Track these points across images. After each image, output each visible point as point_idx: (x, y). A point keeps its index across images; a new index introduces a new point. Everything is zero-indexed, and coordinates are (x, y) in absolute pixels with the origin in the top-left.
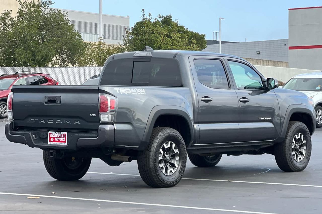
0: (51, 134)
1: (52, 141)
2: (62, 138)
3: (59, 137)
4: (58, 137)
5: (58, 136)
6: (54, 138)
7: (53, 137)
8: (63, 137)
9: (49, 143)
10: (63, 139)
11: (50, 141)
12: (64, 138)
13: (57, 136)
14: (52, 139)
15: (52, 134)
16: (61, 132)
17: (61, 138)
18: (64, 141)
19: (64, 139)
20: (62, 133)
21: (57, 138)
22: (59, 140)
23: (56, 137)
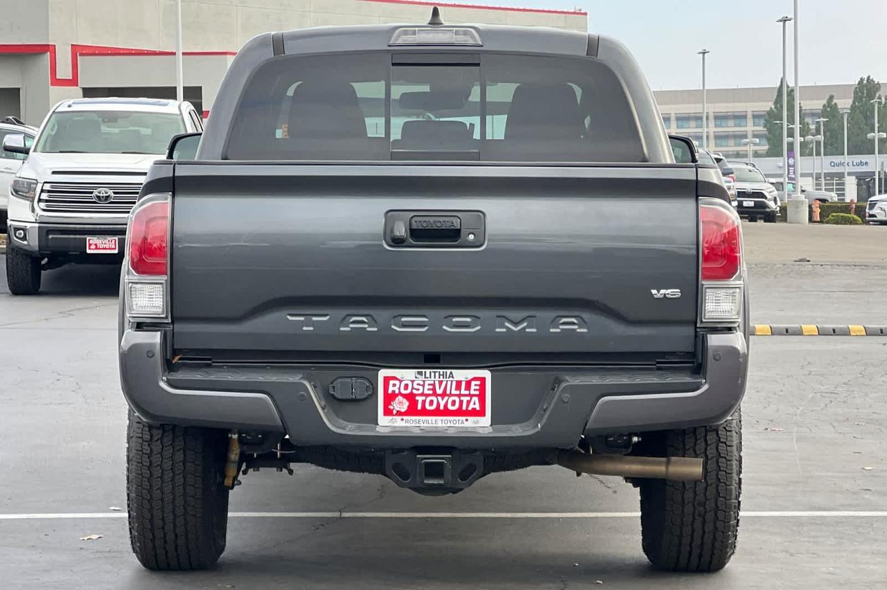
0: (392, 382)
1: (399, 413)
2: (459, 396)
3: (439, 391)
4: (435, 394)
5: (434, 390)
6: (411, 398)
7: (405, 396)
8: (463, 392)
9: (383, 420)
10: (468, 402)
11: (388, 412)
12: (471, 396)
13: (427, 387)
14: (401, 404)
15: (397, 383)
16: (453, 371)
17: (451, 395)
18: (474, 409)
19: (475, 399)
20: (462, 375)
21: (427, 395)
22: (442, 407)
23: (422, 394)
